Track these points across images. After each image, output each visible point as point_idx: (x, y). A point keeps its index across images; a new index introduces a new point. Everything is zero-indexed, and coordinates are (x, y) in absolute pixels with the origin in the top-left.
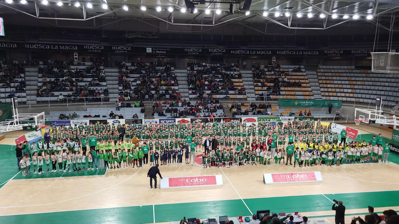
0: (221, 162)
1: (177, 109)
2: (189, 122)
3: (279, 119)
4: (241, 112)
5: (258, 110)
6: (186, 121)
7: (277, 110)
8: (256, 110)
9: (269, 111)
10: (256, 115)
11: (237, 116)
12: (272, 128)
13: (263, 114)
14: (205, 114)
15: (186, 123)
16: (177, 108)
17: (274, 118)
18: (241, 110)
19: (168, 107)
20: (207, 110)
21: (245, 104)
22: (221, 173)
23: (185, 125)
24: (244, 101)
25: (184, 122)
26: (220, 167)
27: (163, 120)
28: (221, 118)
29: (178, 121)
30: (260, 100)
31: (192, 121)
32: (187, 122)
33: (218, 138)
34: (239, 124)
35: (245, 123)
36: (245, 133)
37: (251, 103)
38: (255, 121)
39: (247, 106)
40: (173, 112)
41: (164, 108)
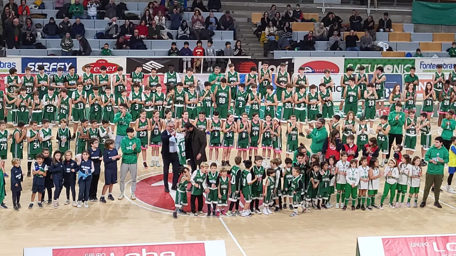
0: (224, 201)
1: (82, 25)
2: (121, 69)
3: (414, 63)
4: (291, 41)
5: (348, 33)
6: (112, 65)
7: (409, 38)
8: (339, 35)
9: (381, 40)
10: (341, 49)
11: (278, 54)
12: (390, 92)
13: (362, 49)
14: (174, 44)
15: (111, 72)
16: (83, 21)
17: (398, 63)
18: (292, 32)
19: (52, 18)
20: (180, 29)
21: (306, 15)
22: (222, 234)
23: (107, 79)
24: (302, 5)
25: (104, 68)
26: (221, 217)
27: (36, 60)
28: (227, 60)
29: (87, 66)
30: (355, 4)
31: (132, 65)
32: (114, 71)
33: (216, 122)
34: (285, 80)
35: (305, 77)
36: (301, 109)
37: (324, 11)
38: (336, 70)
39: (311, 21)
40: (68, 35)
41: (36, 21)
